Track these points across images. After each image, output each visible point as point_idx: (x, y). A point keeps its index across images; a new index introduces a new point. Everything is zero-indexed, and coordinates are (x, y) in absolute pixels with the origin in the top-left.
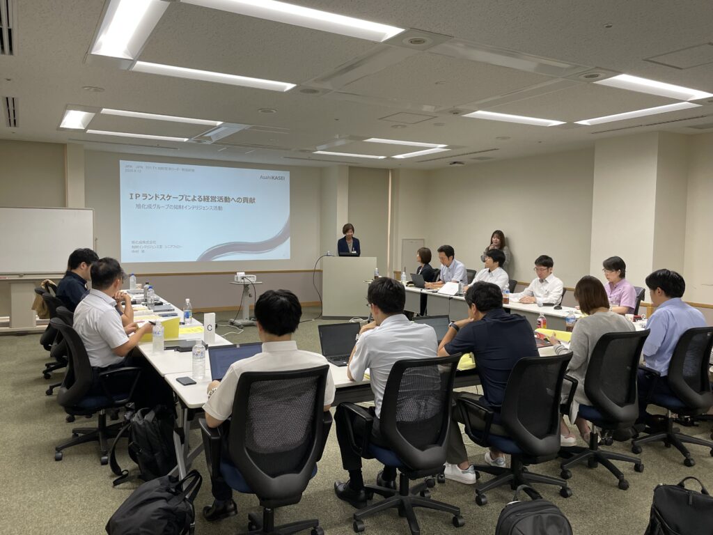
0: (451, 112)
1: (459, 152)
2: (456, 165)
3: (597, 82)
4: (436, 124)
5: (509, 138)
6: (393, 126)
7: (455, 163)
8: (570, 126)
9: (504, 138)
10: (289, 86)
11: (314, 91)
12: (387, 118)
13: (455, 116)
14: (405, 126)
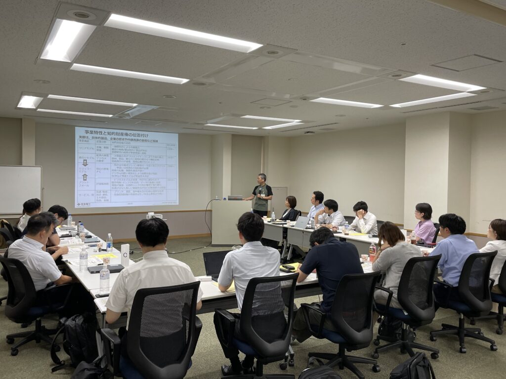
0: (301, 98)
1: (310, 125)
2: (309, 134)
3: (401, 80)
4: (291, 106)
5: (345, 116)
6: (261, 108)
7: (308, 132)
8: (386, 107)
9: (342, 116)
10: (185, 81)
11: (203, 84)
12: (257, 102)
13: (304, 101)
14: (269, 108)
